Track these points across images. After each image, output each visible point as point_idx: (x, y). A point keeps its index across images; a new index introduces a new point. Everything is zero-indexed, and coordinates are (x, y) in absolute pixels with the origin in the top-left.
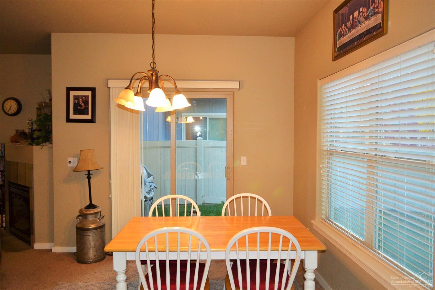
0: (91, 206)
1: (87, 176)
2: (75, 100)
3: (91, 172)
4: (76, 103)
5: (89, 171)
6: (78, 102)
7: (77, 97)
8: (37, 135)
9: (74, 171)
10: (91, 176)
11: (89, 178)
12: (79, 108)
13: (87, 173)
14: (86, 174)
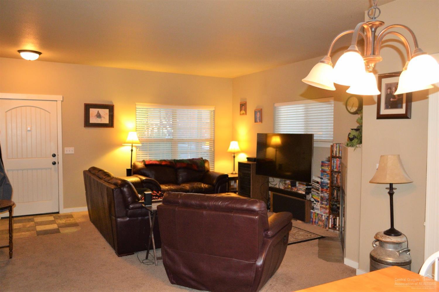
0: (392, 232)
1: (388, 190)
2: (388, 89)
3: (394, 186)
4: (388, 94)
5: (391, 185)
6: (390, 92)
7: (389, 86)
8: (353, 135)
9: (370, 182)
10: (394, 191)
11: (391, 194)
12: (392, 100)
13: (388, 186)
14: (387, 188)
